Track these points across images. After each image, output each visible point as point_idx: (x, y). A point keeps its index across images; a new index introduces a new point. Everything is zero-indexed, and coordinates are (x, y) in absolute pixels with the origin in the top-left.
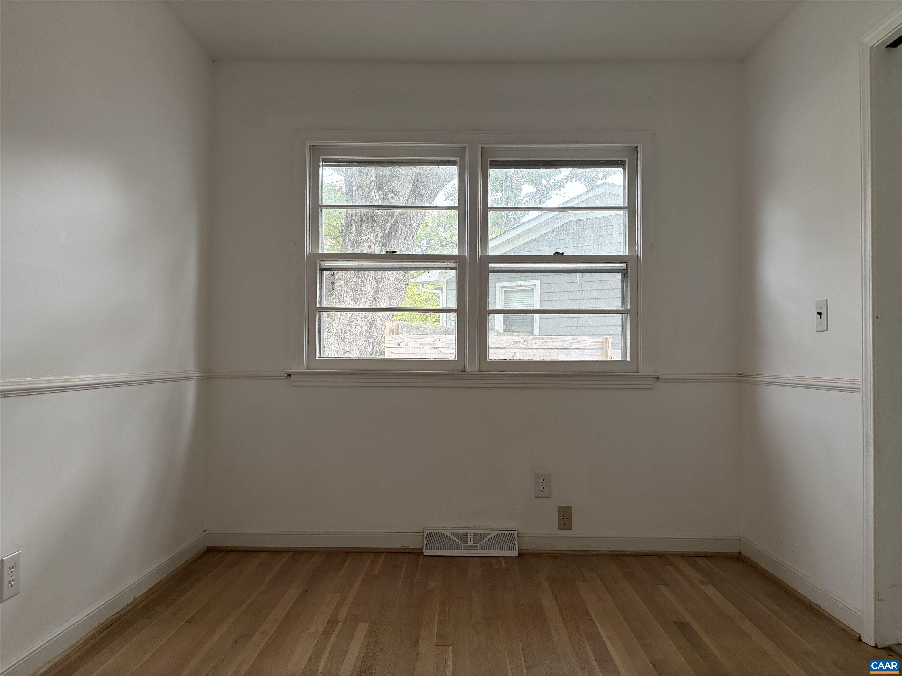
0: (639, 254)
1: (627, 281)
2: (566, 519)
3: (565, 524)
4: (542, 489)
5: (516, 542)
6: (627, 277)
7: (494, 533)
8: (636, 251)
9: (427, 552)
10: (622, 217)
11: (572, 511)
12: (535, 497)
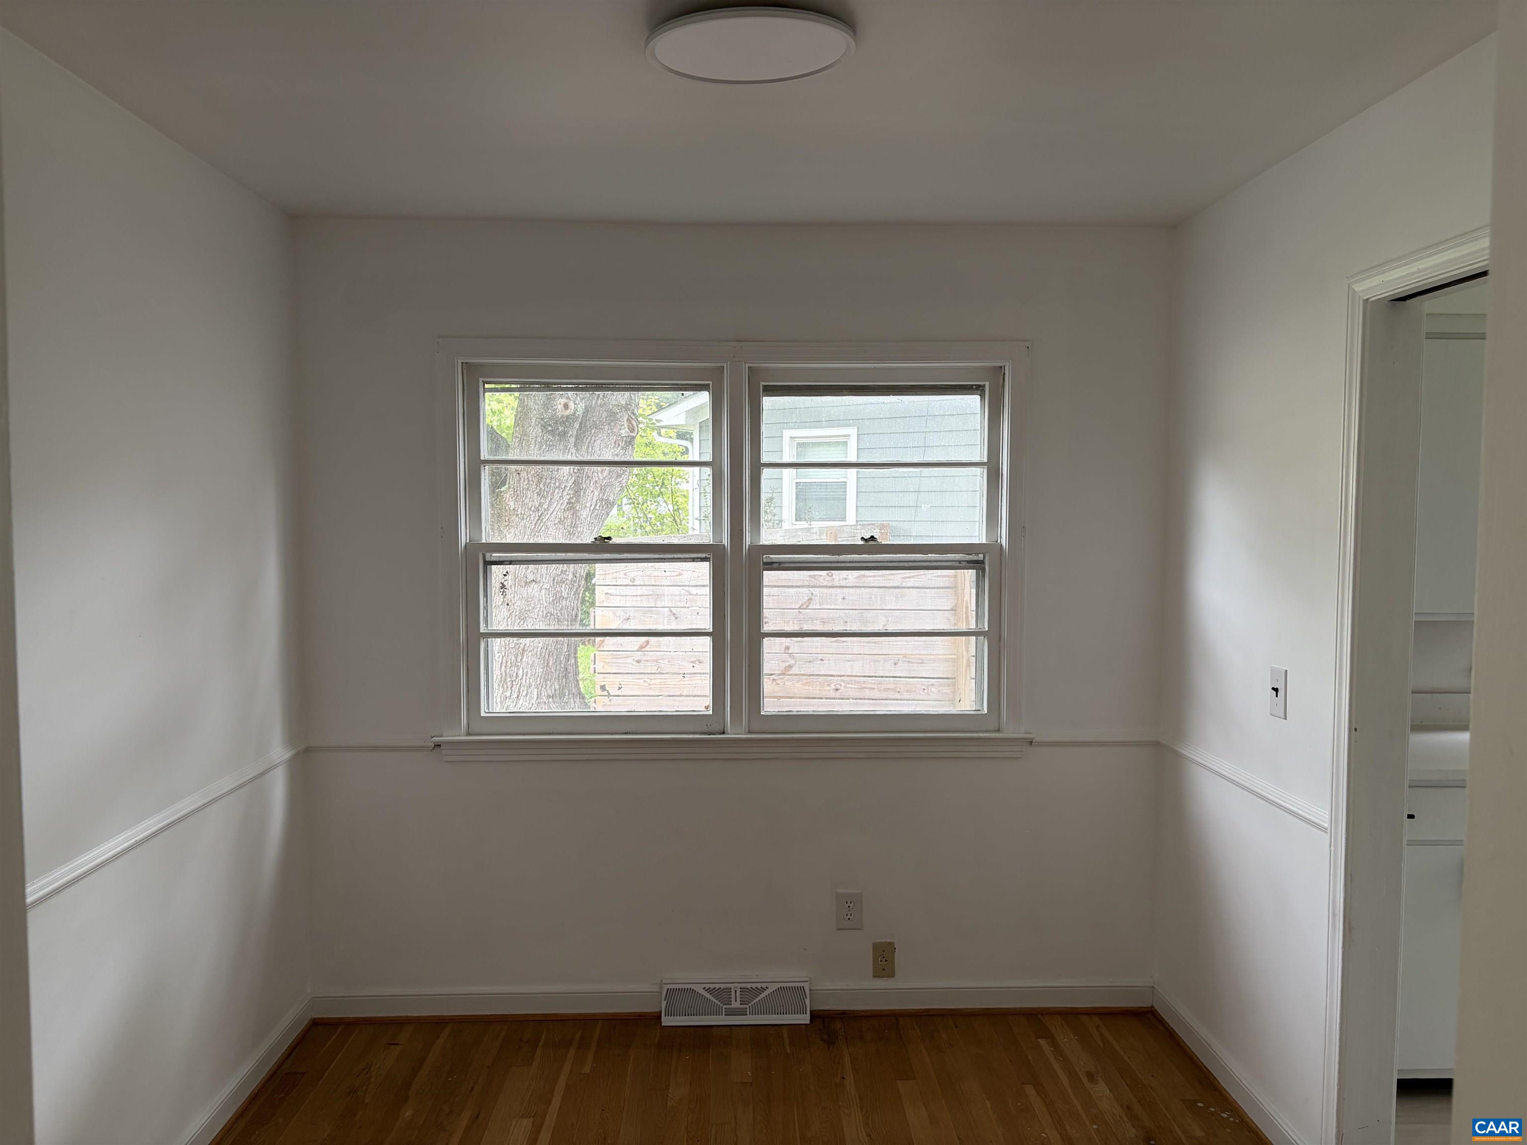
0: (1004, 541)
1: (983, 583)
2: (886, 961)
3: (884, 970)
4: (848, 917)
5: (808, 1001)
6: (984, 576)
7: (772, 988)
8: (999, 536)
9: (666, 1021)
10: (979, 478)
11: (895, 949)
12: (838, 929)
